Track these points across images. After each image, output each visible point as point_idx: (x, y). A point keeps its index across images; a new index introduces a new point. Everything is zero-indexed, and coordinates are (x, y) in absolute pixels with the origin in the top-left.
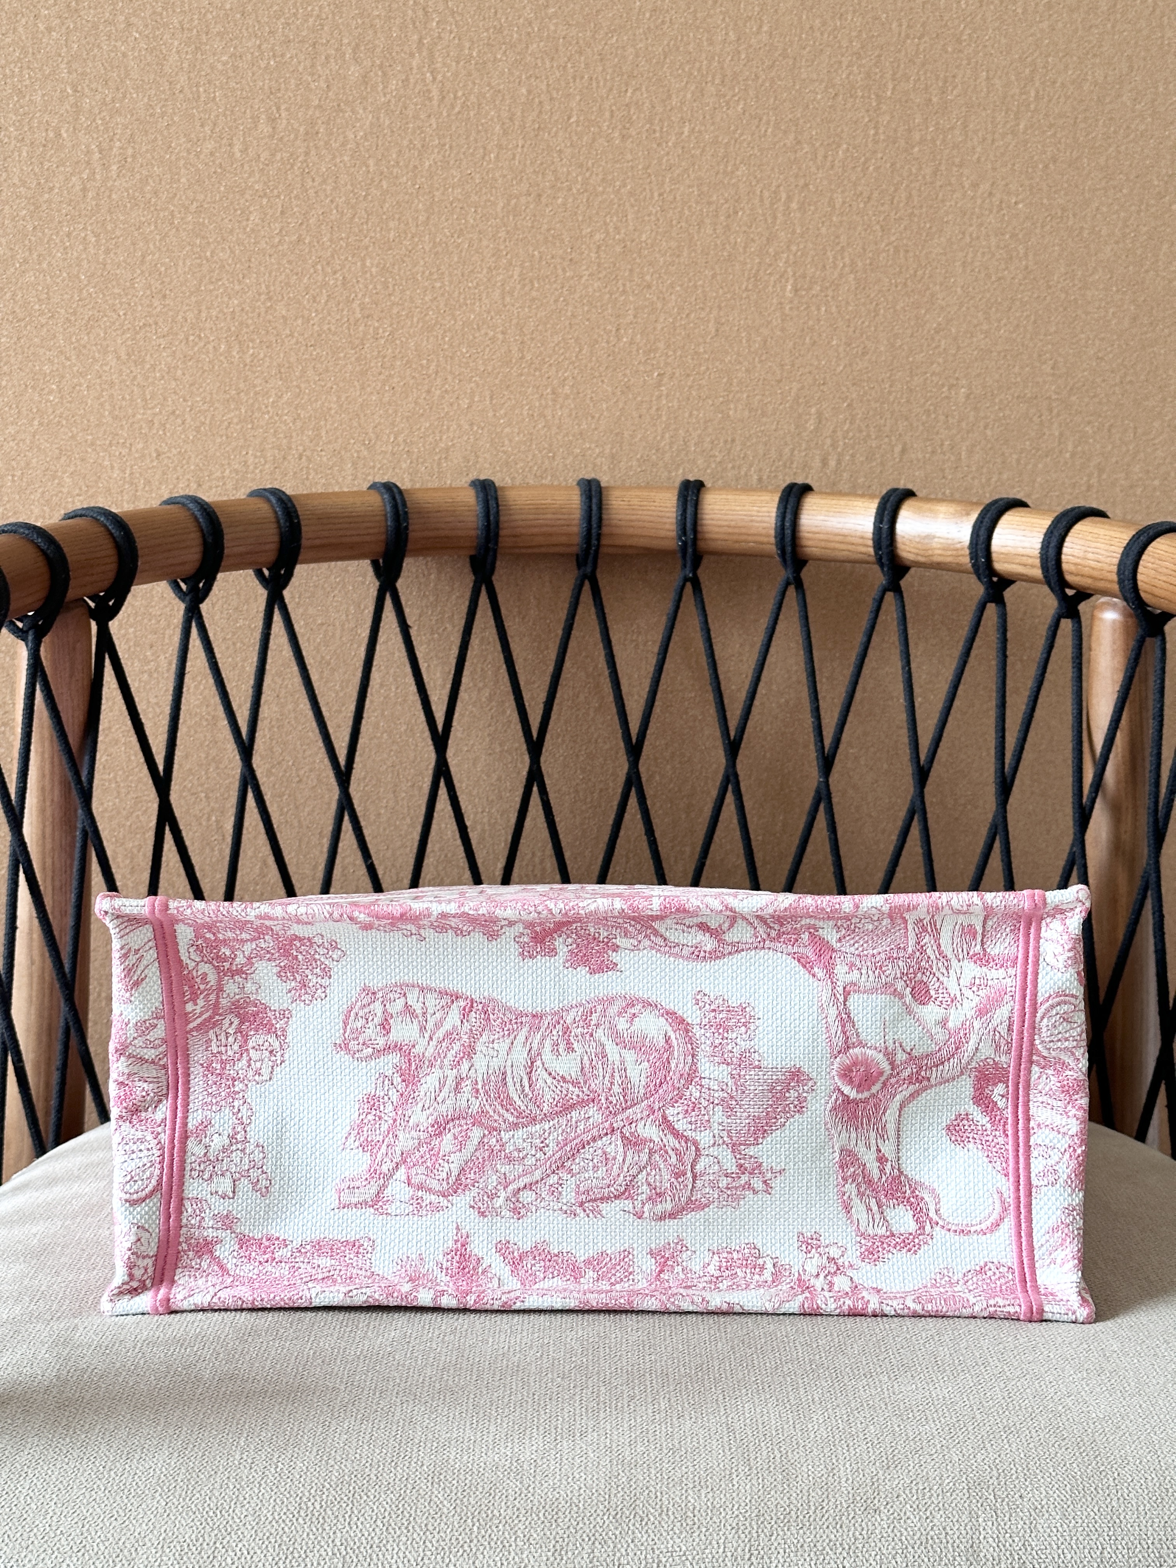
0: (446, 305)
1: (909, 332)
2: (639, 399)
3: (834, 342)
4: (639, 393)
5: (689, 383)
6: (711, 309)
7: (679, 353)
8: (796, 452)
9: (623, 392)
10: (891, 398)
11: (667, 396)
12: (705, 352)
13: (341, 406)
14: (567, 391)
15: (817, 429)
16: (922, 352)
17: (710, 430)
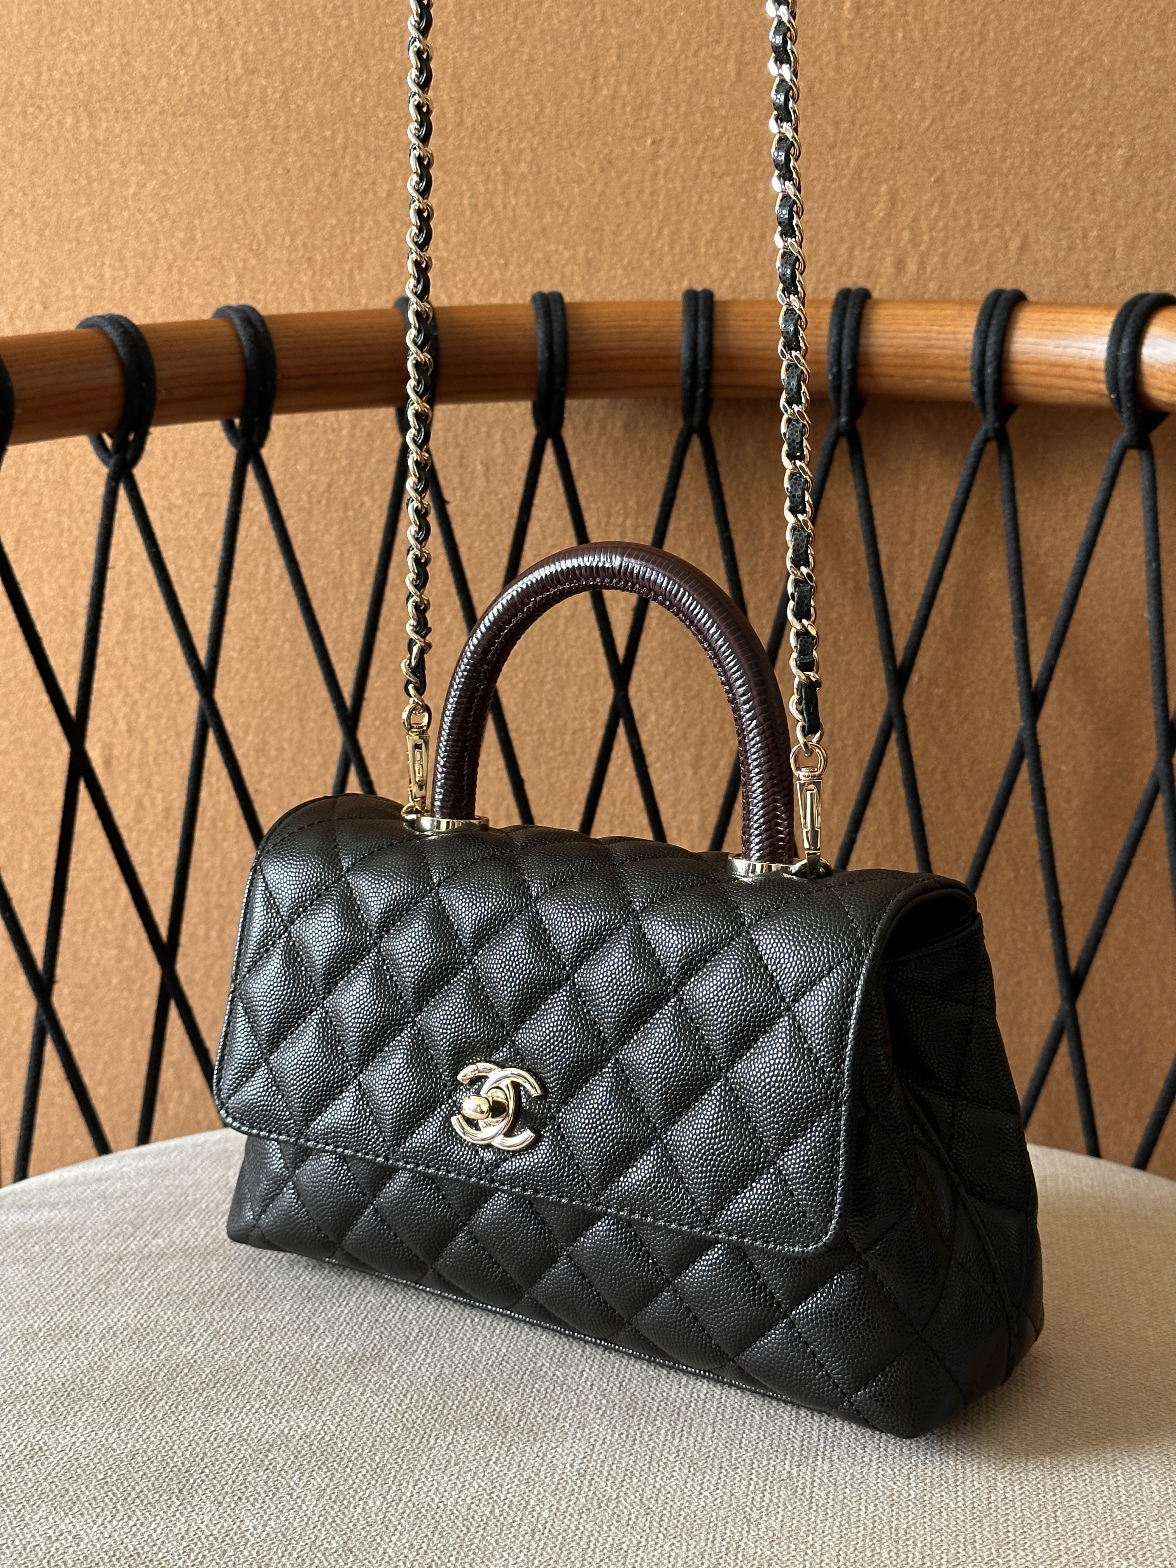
0: (356, 51)
1: (1035, 63)
2: (625, 178)
3: (917, 85)
4: (626, 170)
5: (698, 153)
6: (730, 41)
7: (683, 108)
8: (857, 252)
9: (602, 170)
10: (1005, 167)
11: (667, 172)
12: (722, 106)
13: (221, 197)
14: (523, 167)
15: (889, 216)
16: (1055, 94)
17: (729, 222)
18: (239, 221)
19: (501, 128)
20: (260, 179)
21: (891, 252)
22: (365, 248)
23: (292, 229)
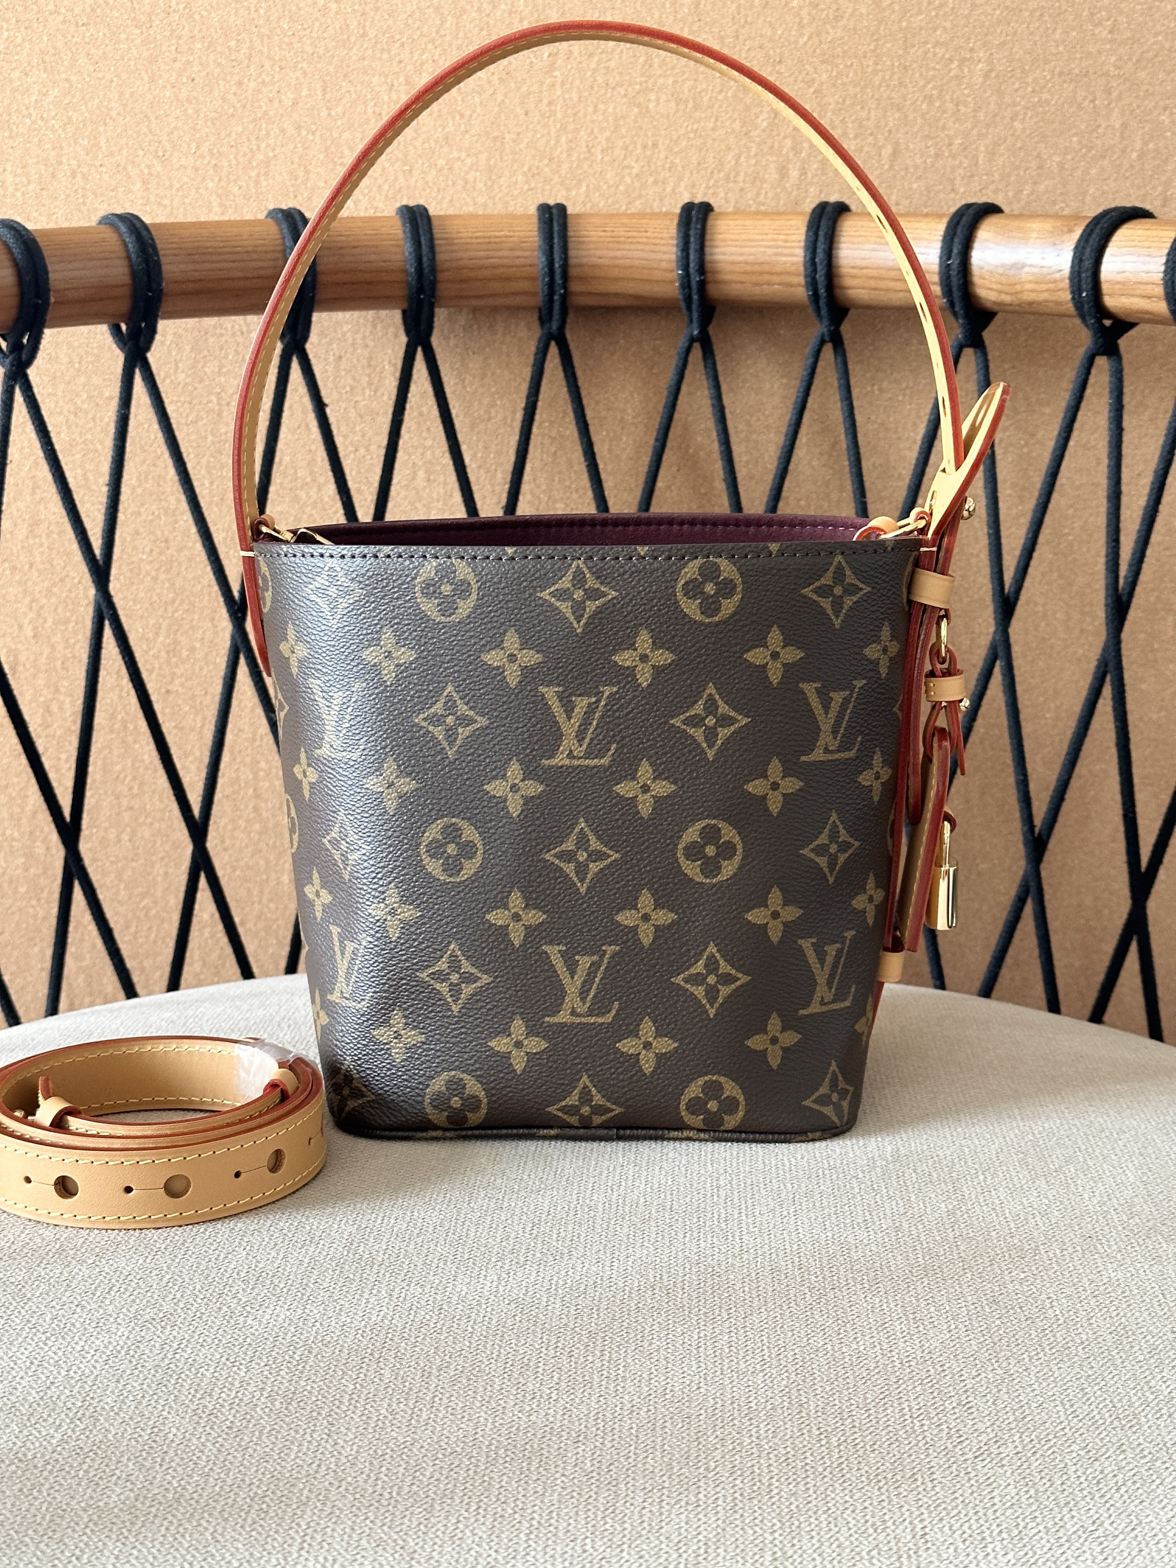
10: (877, 80)
13: (125, 105)
18: (145, 130)
19: (404, 39)
20: (165, 87)
21: (775, 159)
22: (271, 154)
23: (198, 135)
